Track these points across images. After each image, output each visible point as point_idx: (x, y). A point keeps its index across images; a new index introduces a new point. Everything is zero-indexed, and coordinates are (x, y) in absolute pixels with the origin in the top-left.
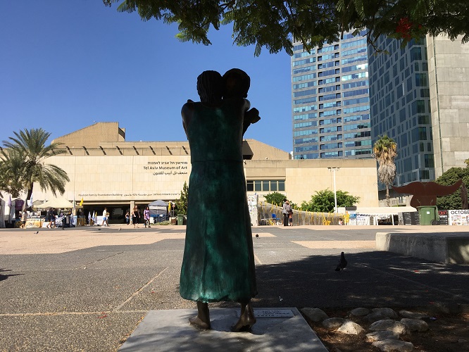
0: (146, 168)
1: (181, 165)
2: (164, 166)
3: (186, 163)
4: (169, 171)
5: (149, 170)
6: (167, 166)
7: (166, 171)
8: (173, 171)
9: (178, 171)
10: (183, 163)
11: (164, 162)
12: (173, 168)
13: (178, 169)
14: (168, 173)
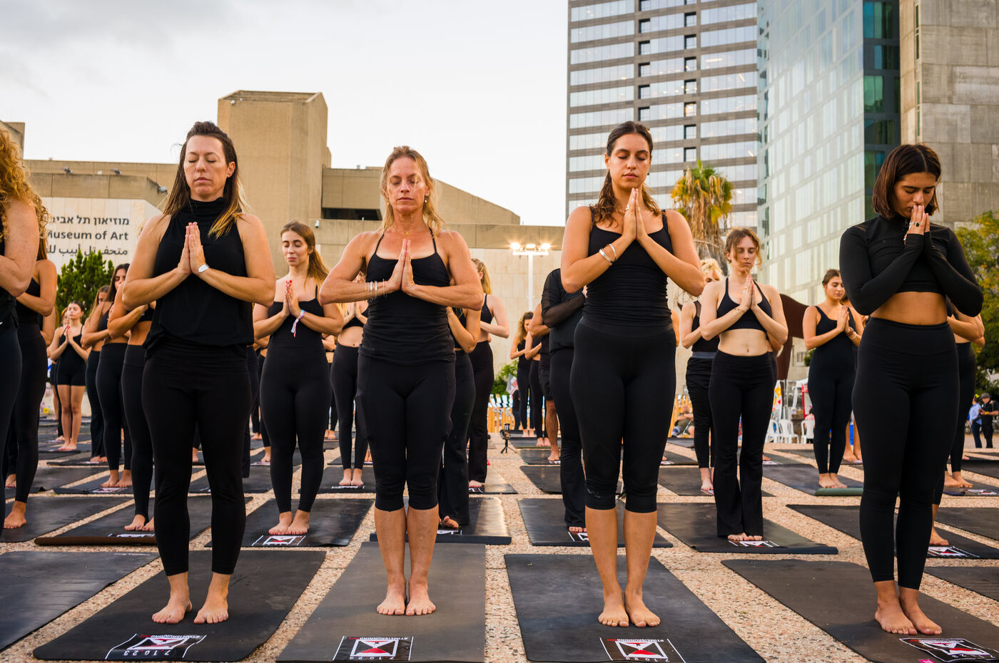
1: (111, 228)
2: (56, 227)
4: (73, 245)
7: (64, 244)
8: (85, 245)
9: (101, 246)
10: (118, 221)
11: (58, 218)
12: (84, 236)
13: (102, 241)
14: (70, 251)
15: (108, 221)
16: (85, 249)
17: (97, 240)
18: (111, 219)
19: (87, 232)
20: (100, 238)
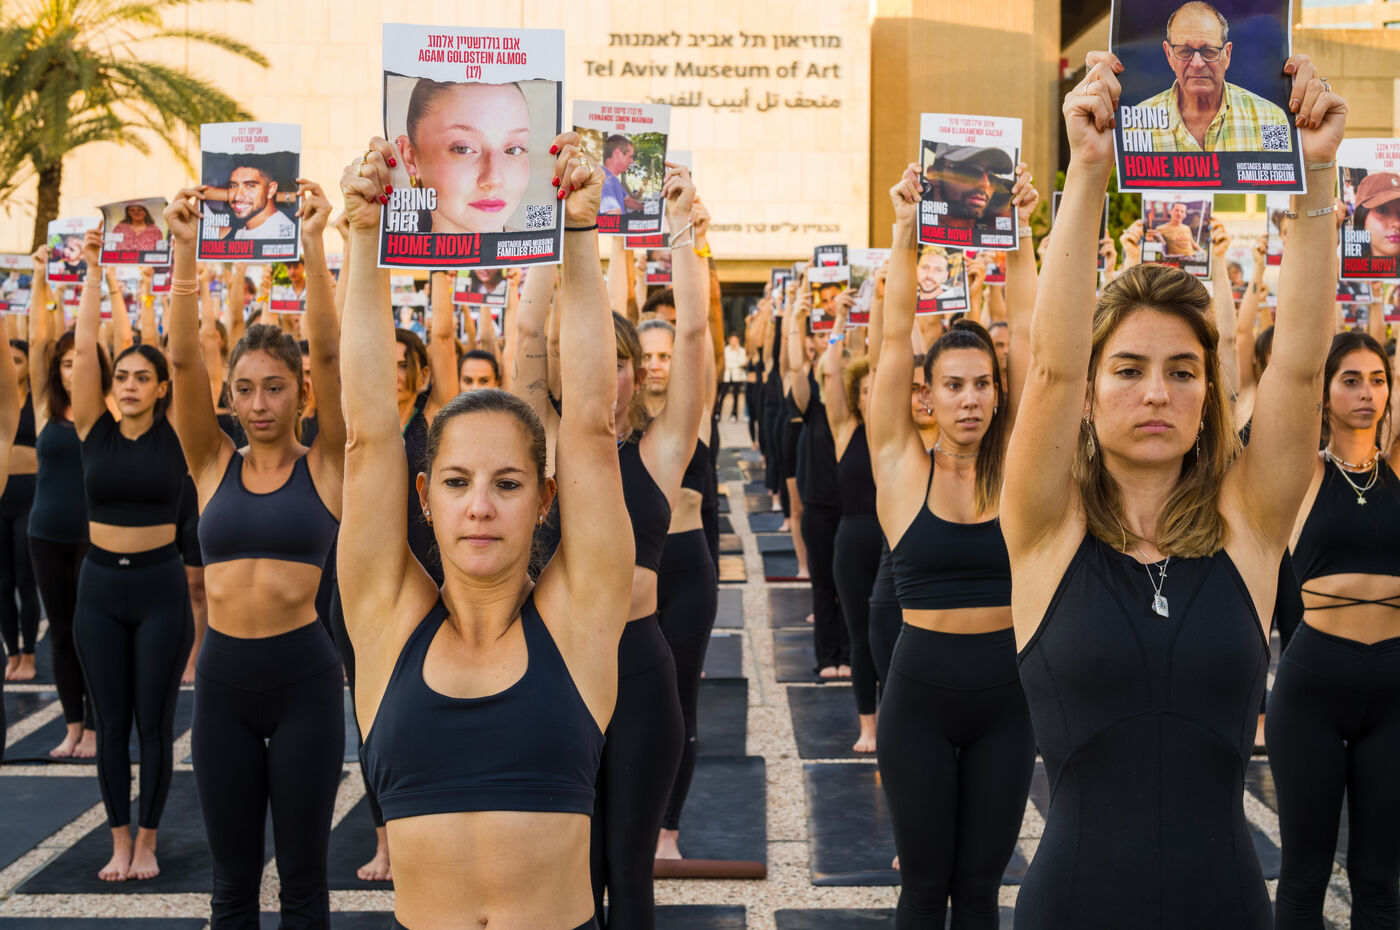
0: (597, 69)
1: (807, 55)
2: (700, 57)
3: (833, 41)
4: (734, 87)
5: (617, 82)
6: (721, 57)
8: (759, 87)
9: (787, 89)
10: (819, 42)
11: (703, 37)
12: (755, 72)
13: (789, 79)
14: (729, 102)
15: (801, 42)
16: (758, 97)
17: (782, 80)
18: (805, 38)
19: (761, 64)
20: (785, 76)
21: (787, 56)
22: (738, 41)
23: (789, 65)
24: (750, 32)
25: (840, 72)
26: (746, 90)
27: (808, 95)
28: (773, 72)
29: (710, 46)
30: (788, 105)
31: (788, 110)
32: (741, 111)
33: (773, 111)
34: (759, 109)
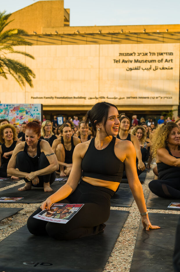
0: (116, 61)
1: (165, 57)
2: (140, 58)
3: (171, 54)
4: (148, 65)
5: (121, 64)
6: (145, 58)
7: (144, 65)
8: (154, 65)
9: (160, 65)
10: (168, 54)
11: (141, 54)
12: (153, 61)
13: (161, 63)
14: (147, 68)
15: (164, 54)
16: (153, 67)
17: (159, 63)
18: (165, 53)
19: (154, 59)
20: (160, 62)
21: (160, 58)
22: (149, 54)
23: (160, 59)
24: (151, 52)
25: (173, 61)
26: (151, 66)
27: (165, 67)
28: (157, 61)
29: (142, 55)
30: (160, 69)
31: (160, 70)
32: (149, 71)
33: (157, 70)
34: (154, 70)
